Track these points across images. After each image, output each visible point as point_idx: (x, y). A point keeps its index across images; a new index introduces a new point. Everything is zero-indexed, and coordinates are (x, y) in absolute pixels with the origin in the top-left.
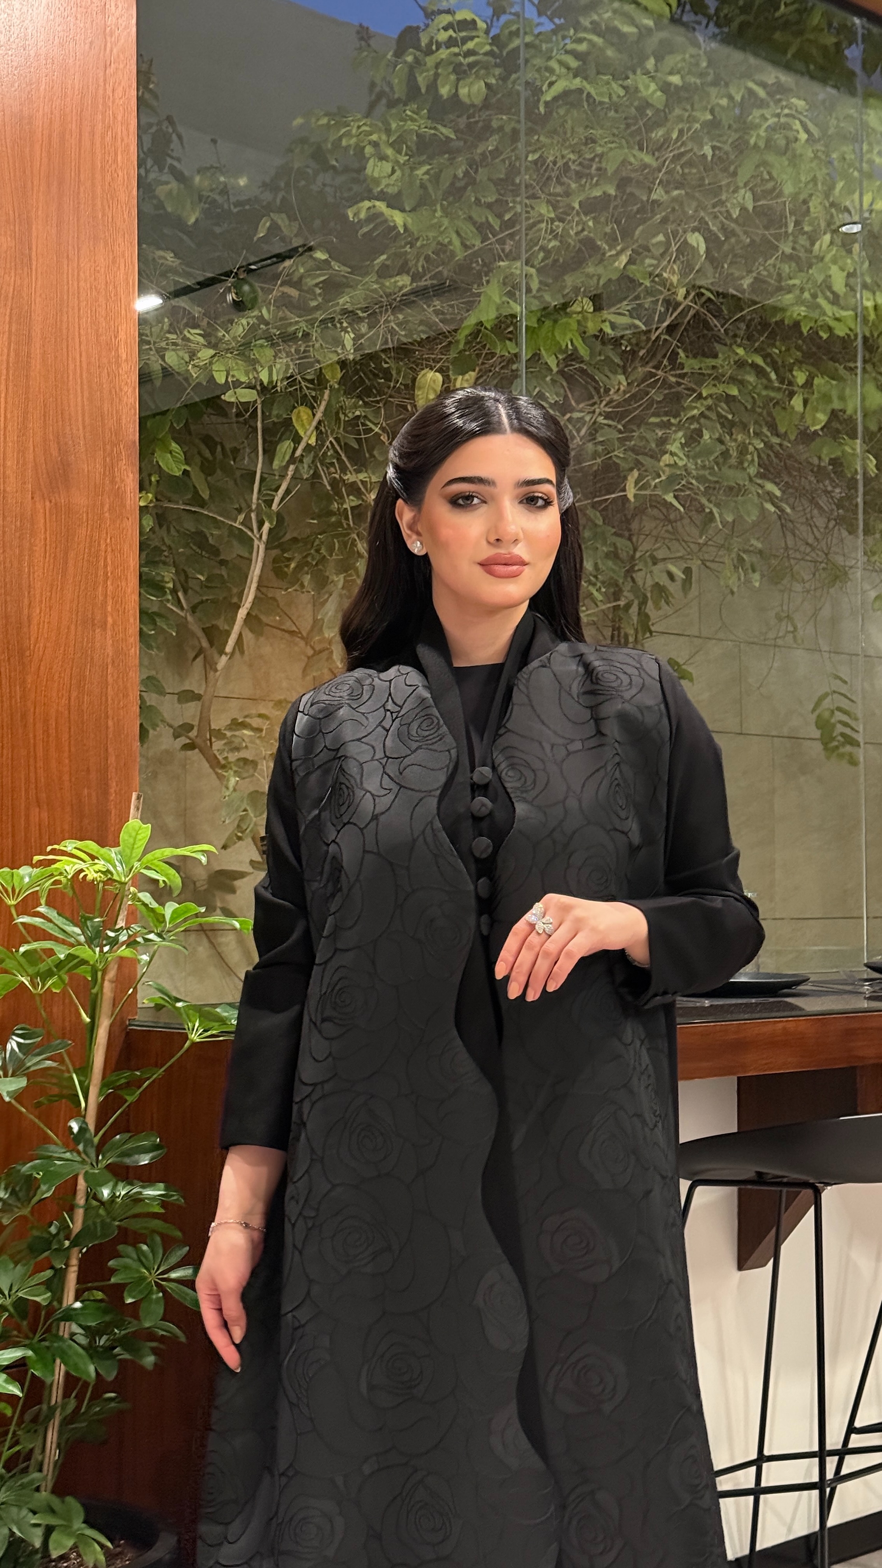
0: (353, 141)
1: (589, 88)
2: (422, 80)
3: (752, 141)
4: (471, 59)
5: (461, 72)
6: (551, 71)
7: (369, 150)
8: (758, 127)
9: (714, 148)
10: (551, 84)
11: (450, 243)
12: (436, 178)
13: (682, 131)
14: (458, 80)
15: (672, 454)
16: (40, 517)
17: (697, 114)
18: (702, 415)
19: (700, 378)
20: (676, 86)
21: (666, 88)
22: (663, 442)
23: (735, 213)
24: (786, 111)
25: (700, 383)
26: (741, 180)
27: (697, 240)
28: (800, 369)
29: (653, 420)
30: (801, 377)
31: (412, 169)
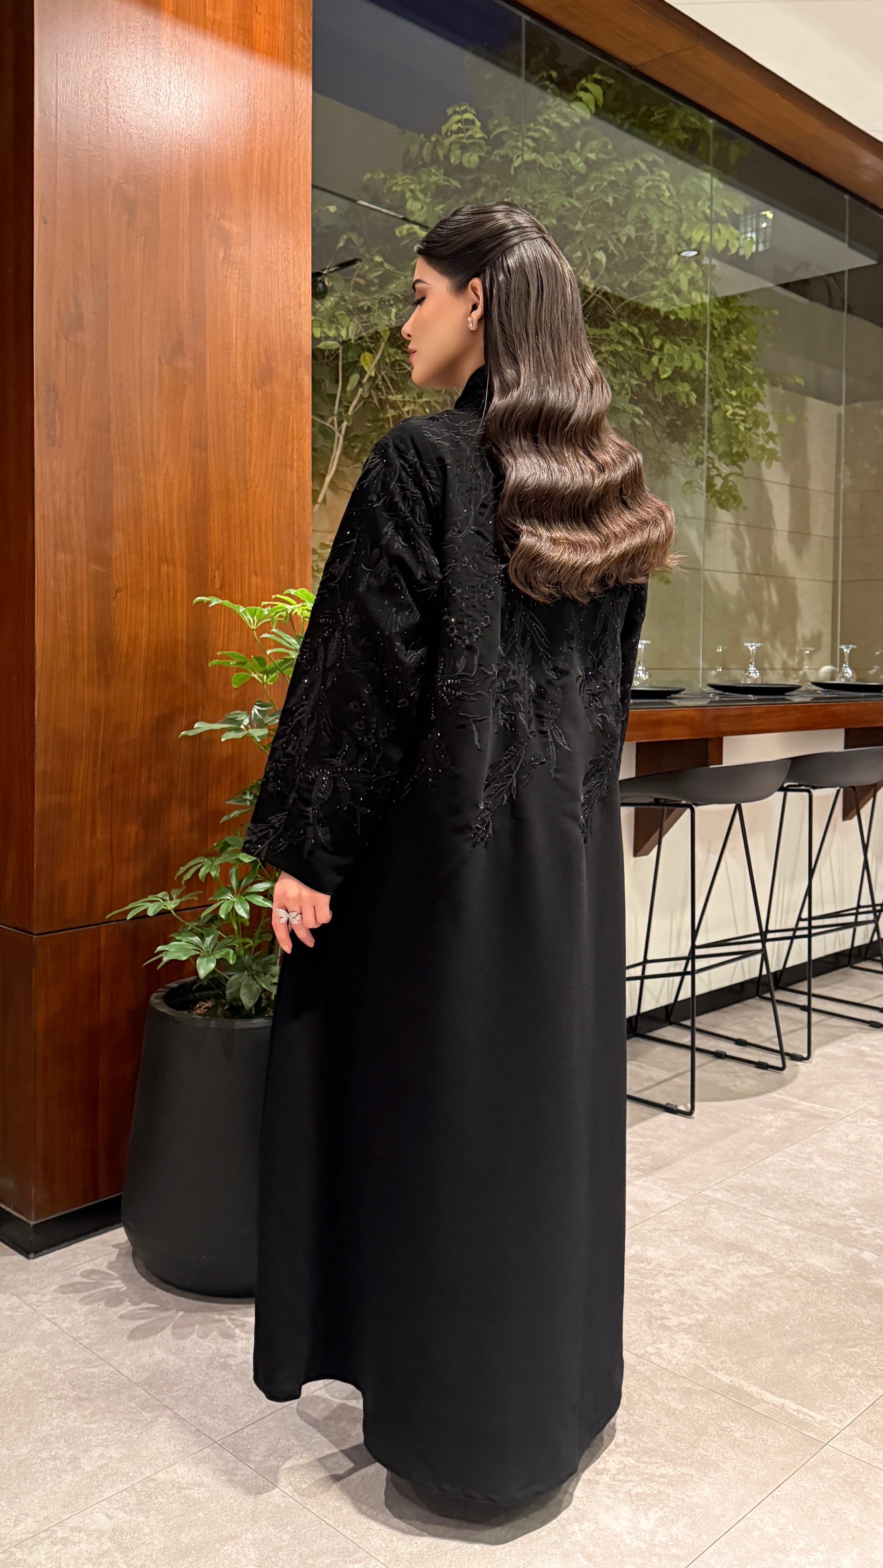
0: (399, 188)
1: (541, 160)
2: (441, 153)
3: (637, 196)
4: (471, 141)
5: (464, 148)
6: (518, 148)
7: (408, 194)
8: (640, 187)
9: (615, 199)
10: (518, 156)
13: (596, 186)
14: (462, 153)
16: (256, 400)
17: (606, 176)
20: (592, 160)
21: (586, 161)
23: (624, 239)
24: (658, 178)
25: (600, 345)
26: (629, 219)
27: (601, 256)
28: (657, 338)
30: (657, 343)
31: (434, 206)
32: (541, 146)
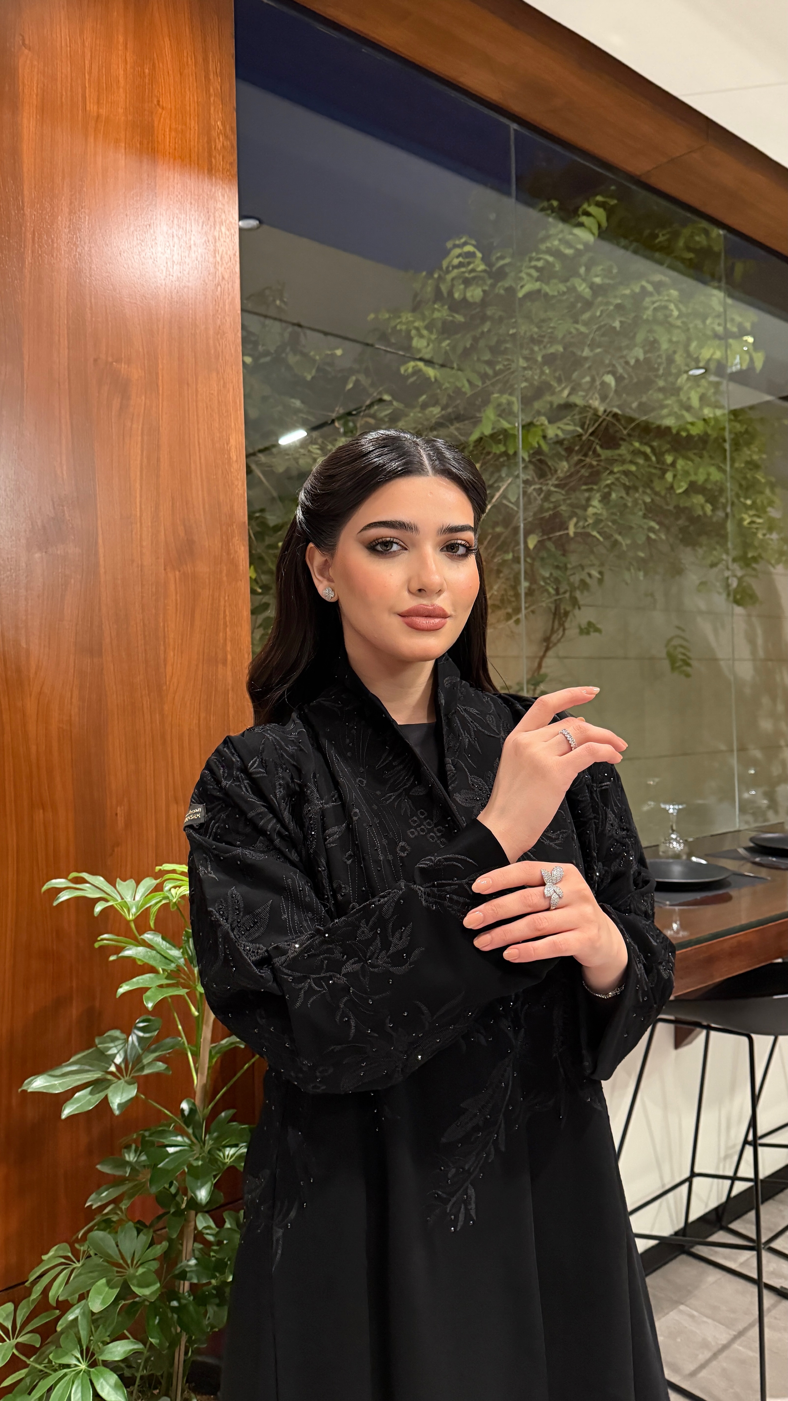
0: (404, 327)
1: (546, 288)
2: (444, 288)
3: (645, 317)
4: (473, 275)
5: (467, 282)
6: (521, 279)
7: (413, 332)
8: (646, 308)
9: (621, 322)
10: (522, 287)
11: (463, 386)
12: (453, 348)
13: (602, 312)
15: (594, 507)
16: (172, 584)
17: (612, 300)
18: (613, 483)
19: (612, 461)
20: (597, 285)
21: (592, 286)
22: (588, 499)
23: (632, 362)
24: (666, 298)
25: (612, 464)
26: (637, 341)
27: (610, 379)
28: (669, 454)
29: (584, 487)
30: (669, 459)
31: (440, 342)
32: (545, 274)
